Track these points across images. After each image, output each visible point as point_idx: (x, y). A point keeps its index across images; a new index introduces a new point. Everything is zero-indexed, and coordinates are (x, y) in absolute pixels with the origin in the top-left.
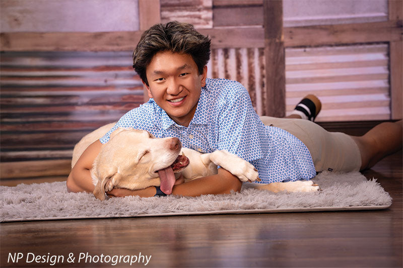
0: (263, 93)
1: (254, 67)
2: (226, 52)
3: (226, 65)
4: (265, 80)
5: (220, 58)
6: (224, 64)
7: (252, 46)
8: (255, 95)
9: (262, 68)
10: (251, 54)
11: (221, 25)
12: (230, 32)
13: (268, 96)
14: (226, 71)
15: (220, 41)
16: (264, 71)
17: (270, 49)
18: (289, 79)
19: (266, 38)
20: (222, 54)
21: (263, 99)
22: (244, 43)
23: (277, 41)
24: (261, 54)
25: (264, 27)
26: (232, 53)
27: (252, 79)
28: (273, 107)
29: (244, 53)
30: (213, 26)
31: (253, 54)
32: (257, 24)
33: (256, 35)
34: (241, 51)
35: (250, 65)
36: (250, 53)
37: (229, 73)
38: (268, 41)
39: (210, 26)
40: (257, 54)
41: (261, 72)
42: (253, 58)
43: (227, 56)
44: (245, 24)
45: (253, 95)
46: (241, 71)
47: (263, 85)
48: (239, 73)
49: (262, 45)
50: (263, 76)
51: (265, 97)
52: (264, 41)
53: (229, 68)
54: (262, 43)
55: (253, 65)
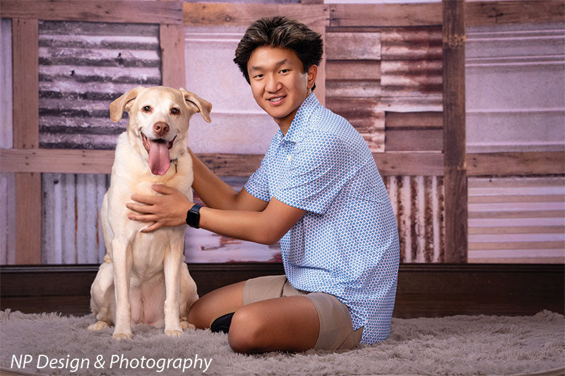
0: (441, 228)
1: (432, 197)
2: (399, 179)
3: (399, 195)
4: (444, 213)
5: (393, 186)
6: (396, 194)
7: (429, 174)
8: (432, 229)
9: (441, 199)
10: (429, 183)
11: (395, 149)
12: (404, 157)
13: (446, 232)
14: (399, 202)
15: (393, 168)
16: (443, 203)
17: (450, 178)
18: (471, 212)
19: (445, 165)
20: (395, 182)
21: (441, 235)
22: (421, 170)
23: (459, 168)
24: (440, 183)
25: (443, 152)
26: (407, 181)
27: (429, 211)
28: (454, 245)
29: (420, 181)
30: (385, 150)
31: (431, 183)
32: (436, 150)
33: (434, 162)
34: (416, 179)
35: (427, 195)
36: (427, 182)
37: (403, 203)
38: (448, 168)
39: (382, 150)
40: (435, 182)
41: (440, 204)
42: (431, 188)
43: (400, 184)
44: (422, 149)
45: (430, 230)
46: (416, 202)
47: (441, 219)
48: (414, 204)
49: (442, 174)
50: (442, 209)
51: (444, 233)
52: (443, 168)
53: (402, 198)
54: (441, 170)
55: (430, 196)
